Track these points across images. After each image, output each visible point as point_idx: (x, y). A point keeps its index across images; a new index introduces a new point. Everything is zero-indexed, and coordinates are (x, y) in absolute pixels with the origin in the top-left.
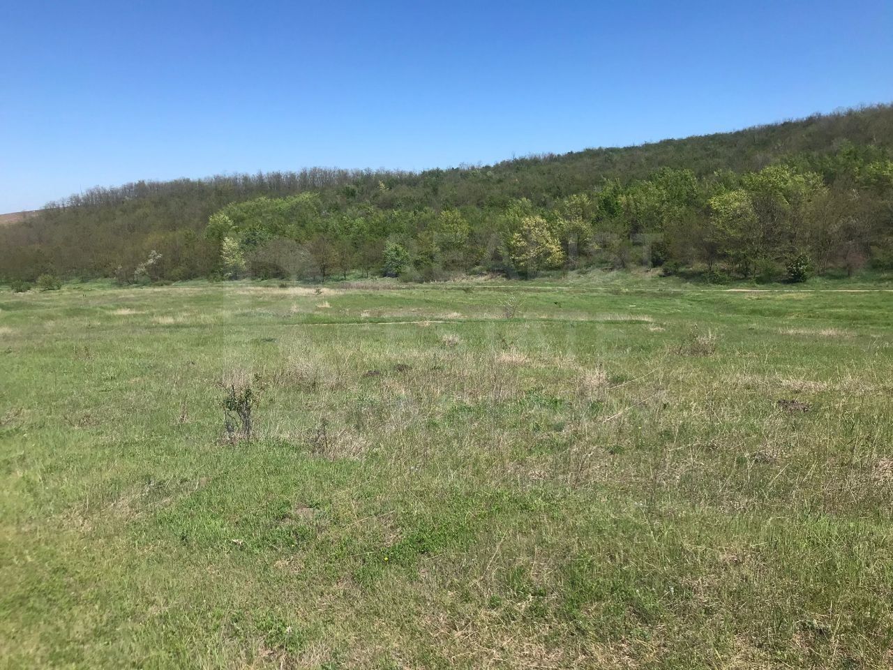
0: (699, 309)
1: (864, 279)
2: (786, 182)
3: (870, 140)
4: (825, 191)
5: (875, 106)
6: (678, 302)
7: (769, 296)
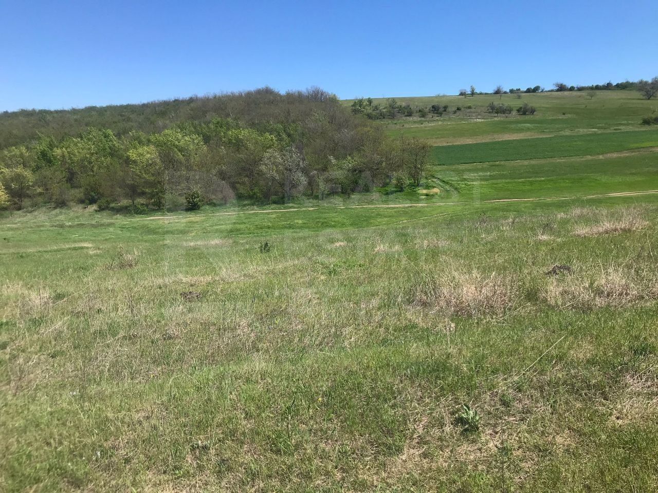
0: (128, 234)
1: (234, 205)
2: (179, 141)
3: (228, 115)
4: (205, 148)
5: (229, 93)
6: (111, 229)
7: (176, 221)
